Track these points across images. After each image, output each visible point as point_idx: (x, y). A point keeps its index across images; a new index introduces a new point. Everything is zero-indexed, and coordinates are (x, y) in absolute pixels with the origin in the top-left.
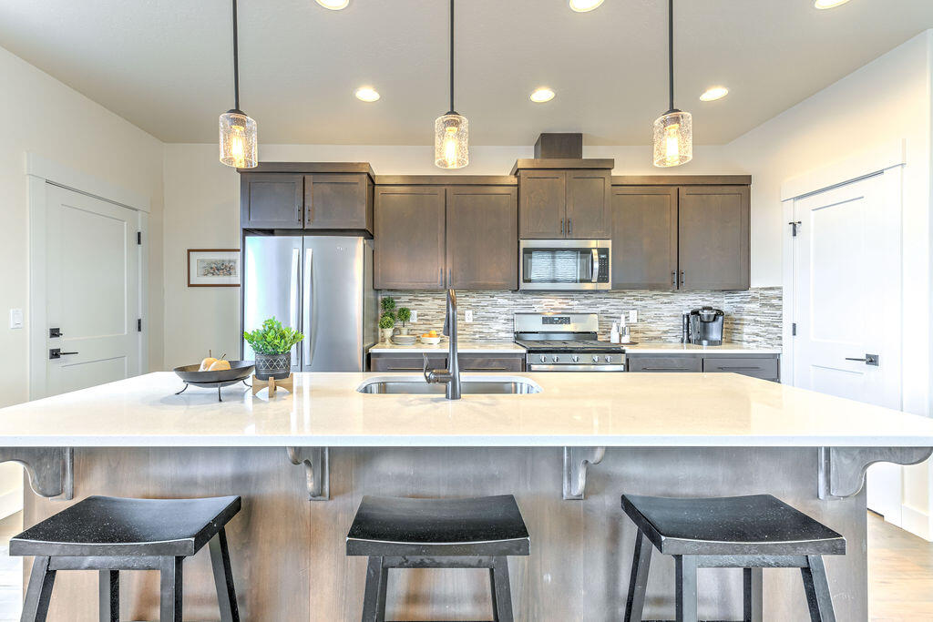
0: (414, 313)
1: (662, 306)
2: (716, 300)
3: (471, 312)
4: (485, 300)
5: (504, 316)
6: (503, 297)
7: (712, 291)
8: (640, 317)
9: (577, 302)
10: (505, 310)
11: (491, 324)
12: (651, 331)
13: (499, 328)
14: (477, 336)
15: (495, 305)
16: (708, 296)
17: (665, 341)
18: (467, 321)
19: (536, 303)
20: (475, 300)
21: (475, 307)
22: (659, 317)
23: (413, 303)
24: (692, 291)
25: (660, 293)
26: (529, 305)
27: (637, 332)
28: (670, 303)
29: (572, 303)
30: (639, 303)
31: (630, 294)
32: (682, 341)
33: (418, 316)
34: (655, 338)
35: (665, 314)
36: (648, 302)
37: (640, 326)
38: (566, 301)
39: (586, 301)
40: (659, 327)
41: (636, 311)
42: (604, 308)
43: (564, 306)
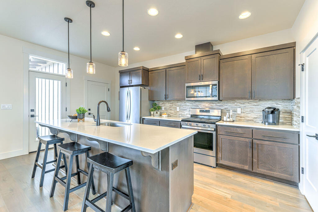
0: (163, 108)
1: (254, 107)
2: (285, 104)
3: (178, 107)
4: (183, 104)
5: (189, 109)
6: (188, 103)
7: (282, 100)
8: (242, 111)
9: (215, 105)
10: (189, 107)
11: (185, 111)
12: (248, 117)
13: (187, 113)
14: (180, 115)
15: (186, 106)
16: (280, 102)
17: (255, 122)
18: (178, 110)
19: (199, 105)
20: (180, 104)
21: (180, 106)
22: (252, 111)
23: (163, 105)
24: (271, 100)
25: (253, 101)
26: (197, 106)
27: (241, 117)
28: (258, 105)
29: (212, 105)
30: (242, 105)
31: (238, 101)
32: (262, 123)
33: (164, 108)
34: (250, 120)
35: (255, 110)
36: (247, 105)
37: (243, 115)
38: (211, 104)
39: (218, 104)
40: (252, 116)
41: (240, 109)
42: (226, 107)
43: (210, 106)
